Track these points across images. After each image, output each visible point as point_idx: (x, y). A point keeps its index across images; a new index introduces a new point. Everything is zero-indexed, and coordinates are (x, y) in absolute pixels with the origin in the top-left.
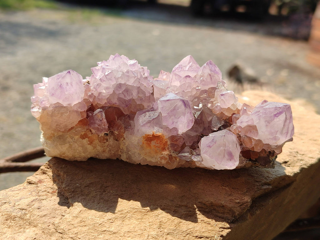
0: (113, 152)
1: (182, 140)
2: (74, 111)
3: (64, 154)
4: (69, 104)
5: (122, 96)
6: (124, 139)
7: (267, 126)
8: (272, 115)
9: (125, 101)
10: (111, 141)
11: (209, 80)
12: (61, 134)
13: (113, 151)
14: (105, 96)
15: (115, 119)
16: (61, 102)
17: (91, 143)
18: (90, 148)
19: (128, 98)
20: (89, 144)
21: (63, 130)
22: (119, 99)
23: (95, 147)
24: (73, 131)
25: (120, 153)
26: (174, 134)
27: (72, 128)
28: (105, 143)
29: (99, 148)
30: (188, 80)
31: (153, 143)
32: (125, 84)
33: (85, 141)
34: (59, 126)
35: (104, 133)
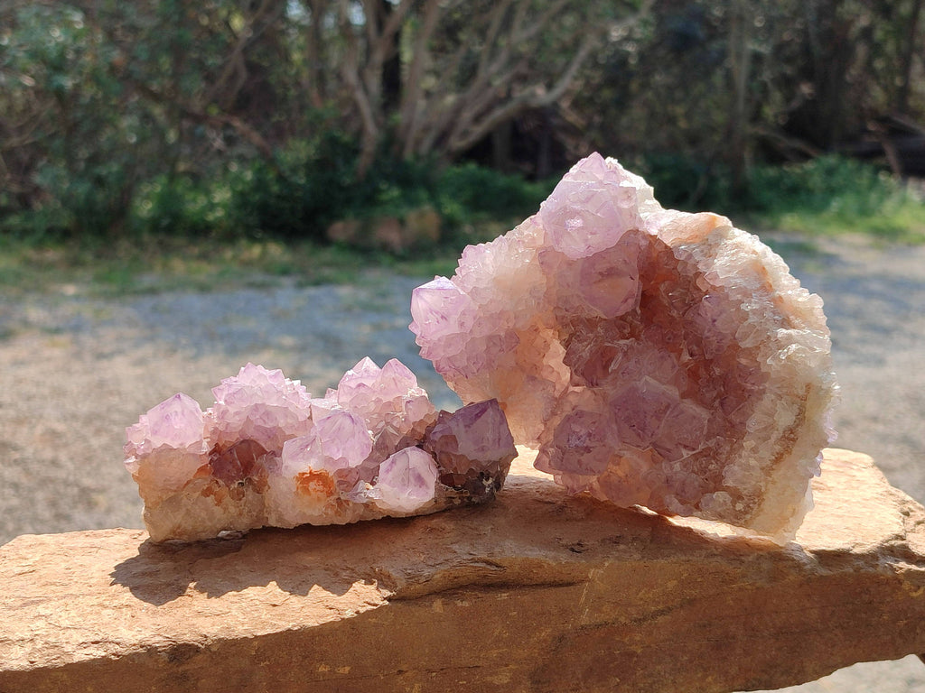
0: (255, 513)
1: (354, 474)
2: (189, 454)
3: (179, 528)
4: (182, 444)
5: (260, 423)
6: (269, 488)
7: (467, 431)
8: (473, 415)
9: (266, 429)
10: (250, 494)
11: (393, 386)
12: (172, 494)
13: (254, 511)
14: (235, 428)
15: (253, 459)
16: (168, 442)
17: (219, 502)
18: (218, 511)
19: (269, 425)
20: (216, 505)
21: (174, 488)
22: (258, 428)
23: (225, 509)
24: (191, 485)
25: (266, 515)
26: (343, 466)
27: (188, 483)
28: (240, 499)
29: (232, 510)
30: (362, 390)
31: (312, 485)
32: (263, 404)
33: (211, 499)
34: (169, 480)
35: (237, 483)
